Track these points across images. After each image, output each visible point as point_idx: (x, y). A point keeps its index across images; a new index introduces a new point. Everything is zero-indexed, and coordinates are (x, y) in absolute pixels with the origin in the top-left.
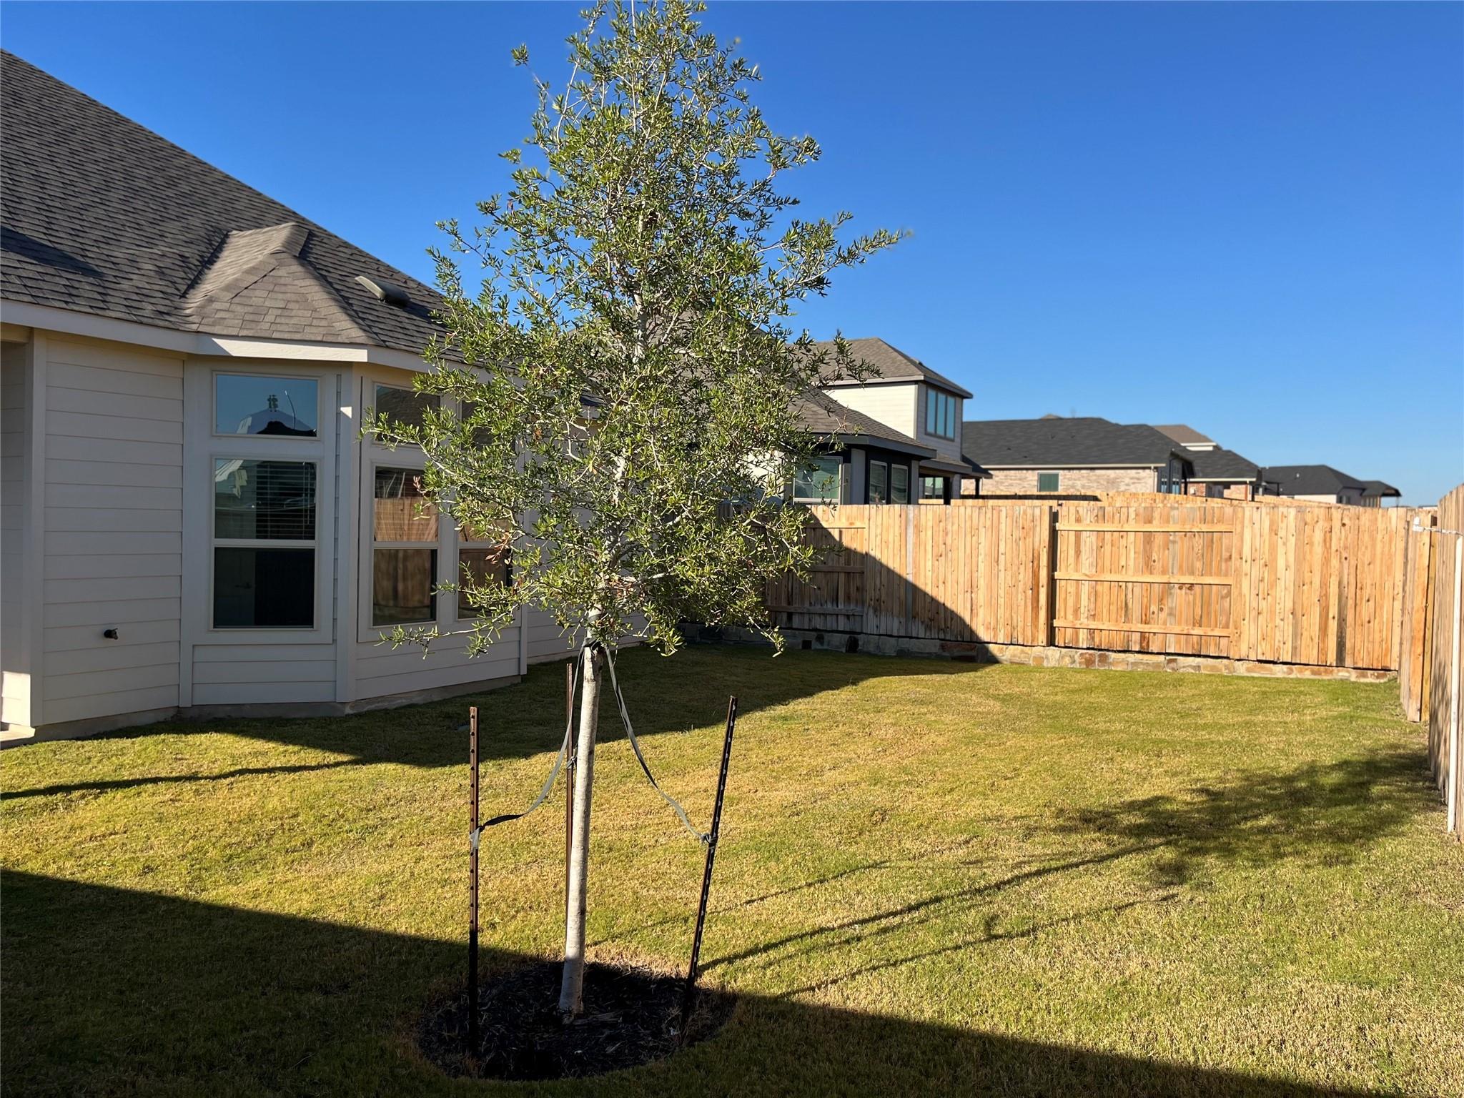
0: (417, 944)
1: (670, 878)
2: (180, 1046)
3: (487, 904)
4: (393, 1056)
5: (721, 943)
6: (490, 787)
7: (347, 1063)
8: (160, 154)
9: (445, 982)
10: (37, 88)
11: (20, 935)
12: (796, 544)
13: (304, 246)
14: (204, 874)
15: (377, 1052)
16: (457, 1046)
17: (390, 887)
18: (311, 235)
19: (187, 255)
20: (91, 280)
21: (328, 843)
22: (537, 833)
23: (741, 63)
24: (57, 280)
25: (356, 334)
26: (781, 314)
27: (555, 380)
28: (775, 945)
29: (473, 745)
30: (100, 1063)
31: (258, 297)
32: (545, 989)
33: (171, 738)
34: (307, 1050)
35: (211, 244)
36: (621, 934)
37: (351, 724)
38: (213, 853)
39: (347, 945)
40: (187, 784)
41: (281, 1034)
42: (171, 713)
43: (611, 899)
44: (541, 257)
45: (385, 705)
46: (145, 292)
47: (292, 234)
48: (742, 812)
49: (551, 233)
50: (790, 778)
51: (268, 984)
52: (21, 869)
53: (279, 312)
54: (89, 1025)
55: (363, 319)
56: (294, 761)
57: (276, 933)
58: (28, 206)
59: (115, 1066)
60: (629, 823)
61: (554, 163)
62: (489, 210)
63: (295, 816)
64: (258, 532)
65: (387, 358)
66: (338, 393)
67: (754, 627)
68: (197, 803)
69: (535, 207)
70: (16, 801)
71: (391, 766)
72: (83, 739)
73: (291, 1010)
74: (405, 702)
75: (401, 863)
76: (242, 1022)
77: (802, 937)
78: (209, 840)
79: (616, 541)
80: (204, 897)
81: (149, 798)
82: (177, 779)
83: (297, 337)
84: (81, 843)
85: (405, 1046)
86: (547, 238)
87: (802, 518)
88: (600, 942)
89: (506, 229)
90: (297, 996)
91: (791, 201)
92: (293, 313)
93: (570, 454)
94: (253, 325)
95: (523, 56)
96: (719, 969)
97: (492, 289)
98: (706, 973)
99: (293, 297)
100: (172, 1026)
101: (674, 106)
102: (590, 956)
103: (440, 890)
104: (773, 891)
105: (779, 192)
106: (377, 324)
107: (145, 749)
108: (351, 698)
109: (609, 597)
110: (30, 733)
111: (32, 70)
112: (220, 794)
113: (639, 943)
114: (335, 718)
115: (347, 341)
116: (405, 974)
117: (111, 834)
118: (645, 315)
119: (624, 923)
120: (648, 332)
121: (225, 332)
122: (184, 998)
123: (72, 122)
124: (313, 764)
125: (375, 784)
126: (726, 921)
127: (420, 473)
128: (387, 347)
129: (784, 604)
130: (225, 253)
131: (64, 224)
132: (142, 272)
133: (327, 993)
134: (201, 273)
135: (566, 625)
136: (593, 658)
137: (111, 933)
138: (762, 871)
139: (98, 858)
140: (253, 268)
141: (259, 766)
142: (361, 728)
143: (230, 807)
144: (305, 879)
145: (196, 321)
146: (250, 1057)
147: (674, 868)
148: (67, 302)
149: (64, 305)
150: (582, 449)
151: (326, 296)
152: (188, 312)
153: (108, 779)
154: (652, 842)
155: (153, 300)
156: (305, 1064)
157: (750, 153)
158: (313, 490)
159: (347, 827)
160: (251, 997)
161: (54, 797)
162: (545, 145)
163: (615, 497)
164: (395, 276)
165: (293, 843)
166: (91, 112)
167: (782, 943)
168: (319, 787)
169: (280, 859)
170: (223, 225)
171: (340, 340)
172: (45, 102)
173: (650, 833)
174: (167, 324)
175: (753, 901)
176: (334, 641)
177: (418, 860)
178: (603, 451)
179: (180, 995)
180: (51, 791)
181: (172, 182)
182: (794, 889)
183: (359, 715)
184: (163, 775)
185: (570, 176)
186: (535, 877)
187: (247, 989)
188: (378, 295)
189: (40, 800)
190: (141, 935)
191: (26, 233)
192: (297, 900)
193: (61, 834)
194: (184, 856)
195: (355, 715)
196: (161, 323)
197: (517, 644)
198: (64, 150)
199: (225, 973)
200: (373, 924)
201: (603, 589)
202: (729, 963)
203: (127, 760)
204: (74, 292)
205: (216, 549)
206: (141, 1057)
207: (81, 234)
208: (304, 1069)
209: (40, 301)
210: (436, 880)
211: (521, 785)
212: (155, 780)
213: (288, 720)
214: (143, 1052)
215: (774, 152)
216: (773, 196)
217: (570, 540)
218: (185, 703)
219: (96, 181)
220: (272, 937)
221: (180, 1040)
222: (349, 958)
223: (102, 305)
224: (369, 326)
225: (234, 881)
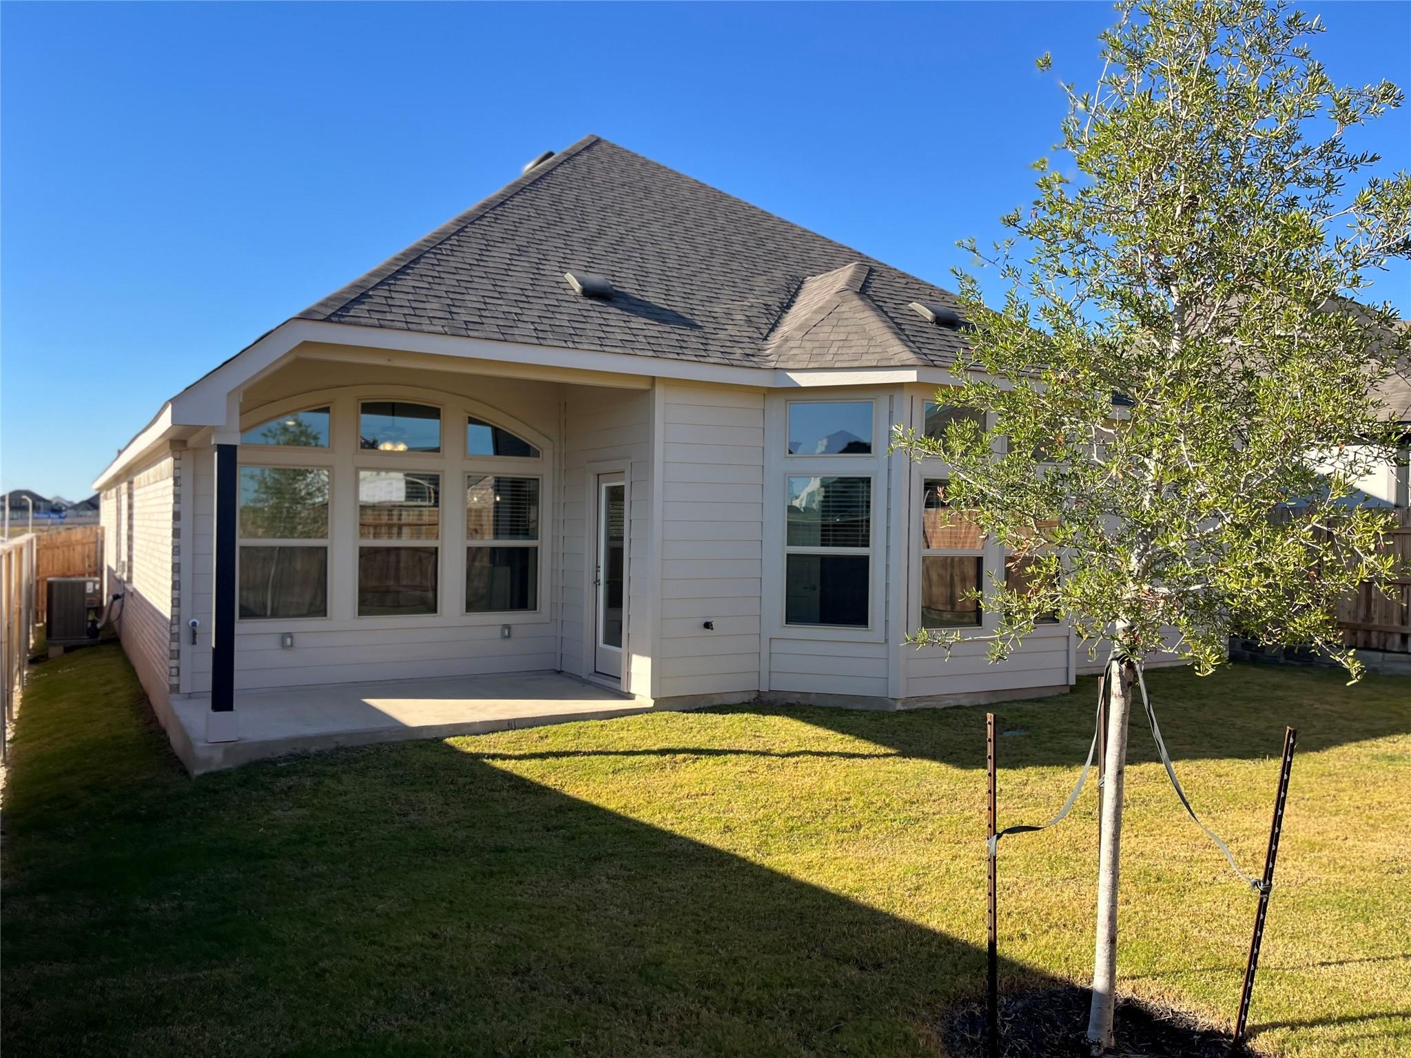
0: (946, 943)
1: (1228, 922)
2: (737, 989)
3: (1019, 913)
4: (916, 1043)
5: (1284, 1004)
6: (1031, 795)
7: (873, 1040)
8: (753, 220)
9: (971, 983)
10: (662, 181)
11: (630, 870)
12: (1371, 553)
13: (865, 281)
14: (770, 840)
15: (902, 1037)
16: (978, 1050)
17: (926, 879)
18: (871, 271)
19: (770, 303)
20: (697, 333)
21: (874, 829)
22: (1077, 849)
23: (1296, 18)
24: (673, 336)
25: (907, 356)
26: (1351, 286)
27: (1078, 384)
28: (1353, 1020)
29: (990, 751)
30: (676, 990)
31: (824, 332)
32: (1074, 1014)
33: (752, 717)
34: (840, 1018)
35: (789, 292)
36: (1164, 973)
37: (902, 719)
38: (779, 823)
39: (883, 928)
40: (762, 758)
41: (820, 998)
42: (754, 696)
43: (1155, 933)
44: (1066, 261)
45: (934, 704)
46: (736, 339)
47: (855, 272)
48: (1325, 860)
49: (1078, 236)
50: (1393, 829)
51: (813, 950)
52: (634, 816)
53: (841, 344)
54: (671, 955)
55: (914, 342)
56: (849, 748)
57: (822, 904)
58: (653, 278)
59: (686, 995)
60: (1182, 854)
61: (1081, 163)
62: (1012, 222)
63: (847, 799)
64: (822, 540)
65: (934, 376)
66: (891, 412)
67: (1321, 650)
68: (769, 777)
69: (1061, 212)
70: (637, 758)
71: (935, 764)
72: (688, 712)
73: (829, 977)
74: (953, 703)
75: (938, 859)
76: (789, 979)
77: (1390, 1016)
78: (776, 811)
79: (1146, 549)
80: (767, 862)
81: (733, 767)
82: (755, 753)
83: (856, 364)
84: (680, 799)
85: (928, 1038)
86: (1072, 241)
87: (1382, 521)
88: (1139, 977)
89: (1031, 238)
90: (836, 966)
91: (1368, 158)
92: (853, 343)
93: (1096, 459)
94: (819, 358)
95: (1047, 63)
96: (1279, 1034)
97: (1015, 299)
98: (1262, 1034)
99: (854, 329)
100: (734, 969)
101: (1217, 78)
102: (1125, 990)
103: (973, 891)
104: (1357, 957)
105: (1353, 149)
106: (927, 346)
107: (732, 725)
108: (902, 696)
109: (1135, 609)
110: (650, 703)
111: (659, 167)
112: (789, 771)
113: (1184, 986)
114: (888, 713)
115: (899, 364)
116: (933, 966)
117: (702, 795)
118: (1183, 307)
119: (1167, 963)
120: (1187, 324)
121: (796, 367)
122: (745, 947)
123: (687, 204)
124: (866, 753)
125: (920, 778)
126: (1292, 981)
127: (945, 483)
128: (935, 366)
129: (1396, 624)
130: (800, 298)
131: (679, 289)
132: (735, 322)
133: (862, 969)
134: (780, 317)
135: (1086, 636)
136: (1121, 672)
137: (695, 879)
138: (1345, 932)
139: (691, 814)
140: (821, 307)
141: (821, 749)
142: (911, 724)
143: (795, 784)
144: (851, 861)
145: (774, 359)
146: (792, 1012)
147: (1233, 912)
148: (678, 354)
149: (676, 356)
150: (1108, 453)
151: (881, 324)
152: (768, 352)
153: (703, 747)
154: (1210, 879)
155: (741, 345)
156: (837, 1030)
157: (1309, 112)
158: (868, 502)
159: (892, 816)
160: (798, 958)
161: (663, 758)
162: (1073, 148)
163: (1146, 503)
164: (947, 298)
165: (844, 824)
166: (701, 194)
167: (1362, 1018)
168: (870, 775)
169: (832, 838)
170: (800, 273)
171: (892, 363)
172: (668, 191)
173: (1207, 868)
174: (752, 364)
175: (1330, 964)
176: (886, 640)
177: (954, 858)
178: (1128, 452)
179: (742, 944)
180: (663, 752)
181: (761, 243)
182: (1385, 959)
183: (909, 712)
184: (744, 749)
185: (1099, 173)
186: (1072, 895)
187: (795, 950)
188: (929, 318)
189: (653, 759)
190: (717, 885)
191: (652, 300)
192: (843, 877)
193: (666, 789)
194: (756, 822)
195: (906, 711)
196: (747, 364)
197: (1065, 653)
198: (679, 229)
199: (779, 932)
200: (906, 914)
201: (1128, 600)
202: (1292, 1029)
203: (718, 732)
204: (684, 345)
205: (788, 555)
206: (706, 992)
207: (691, 296)
208: (836, 1036)
209: (659, 354)
210: (970, 880)
211: (1063, 797)
212: (738, 752)
213: (847, 711)
214: (709, 988)
215: (1340, 106)
216: (1345, 156)
217: (1093, 548)
218: (764, 689)
219: (704, 250)
220: (820, 907)
221: (738, 984)
222: (883, 940)
223: (704, 354)
224: (919, 348)
225: (793, 850)
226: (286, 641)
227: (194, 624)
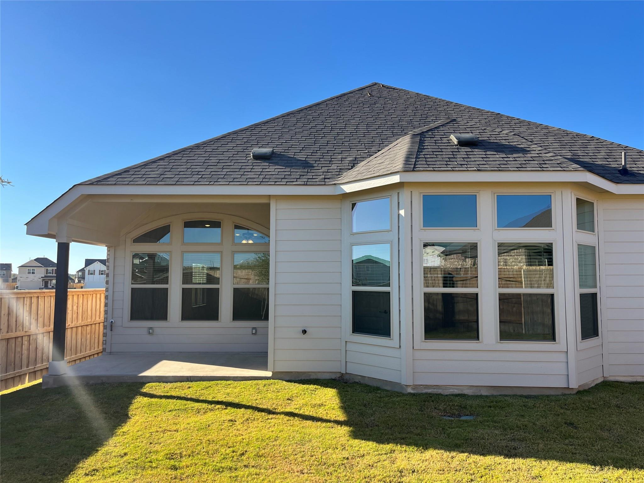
45: (440, 391)
55: (419, 158)
83: (371, 176)
106: (428, 159)
108: (410, 383)
110: (270, 374)
121: (345, 182)
152: (342, 176)
176: (400, 346)
188: (456, 143)
195: (413, 394)
205: (353, 292)
218: (344, 372)
224: (417, 161)
226: (150, 331)
227: (112, 321)
